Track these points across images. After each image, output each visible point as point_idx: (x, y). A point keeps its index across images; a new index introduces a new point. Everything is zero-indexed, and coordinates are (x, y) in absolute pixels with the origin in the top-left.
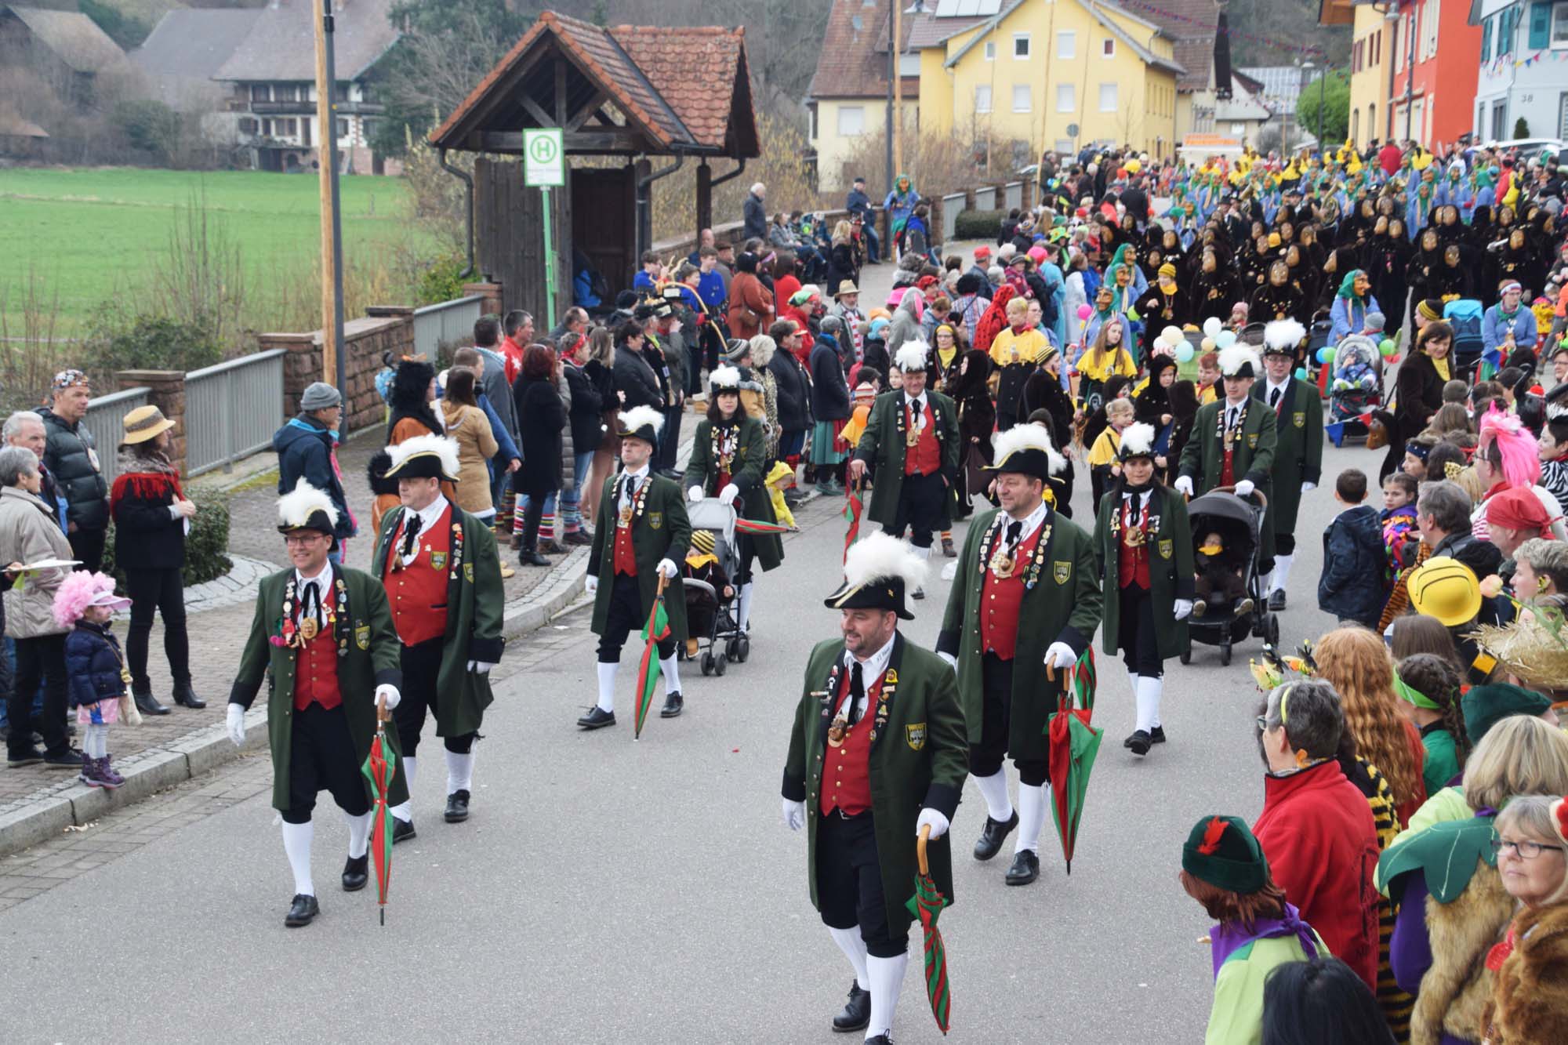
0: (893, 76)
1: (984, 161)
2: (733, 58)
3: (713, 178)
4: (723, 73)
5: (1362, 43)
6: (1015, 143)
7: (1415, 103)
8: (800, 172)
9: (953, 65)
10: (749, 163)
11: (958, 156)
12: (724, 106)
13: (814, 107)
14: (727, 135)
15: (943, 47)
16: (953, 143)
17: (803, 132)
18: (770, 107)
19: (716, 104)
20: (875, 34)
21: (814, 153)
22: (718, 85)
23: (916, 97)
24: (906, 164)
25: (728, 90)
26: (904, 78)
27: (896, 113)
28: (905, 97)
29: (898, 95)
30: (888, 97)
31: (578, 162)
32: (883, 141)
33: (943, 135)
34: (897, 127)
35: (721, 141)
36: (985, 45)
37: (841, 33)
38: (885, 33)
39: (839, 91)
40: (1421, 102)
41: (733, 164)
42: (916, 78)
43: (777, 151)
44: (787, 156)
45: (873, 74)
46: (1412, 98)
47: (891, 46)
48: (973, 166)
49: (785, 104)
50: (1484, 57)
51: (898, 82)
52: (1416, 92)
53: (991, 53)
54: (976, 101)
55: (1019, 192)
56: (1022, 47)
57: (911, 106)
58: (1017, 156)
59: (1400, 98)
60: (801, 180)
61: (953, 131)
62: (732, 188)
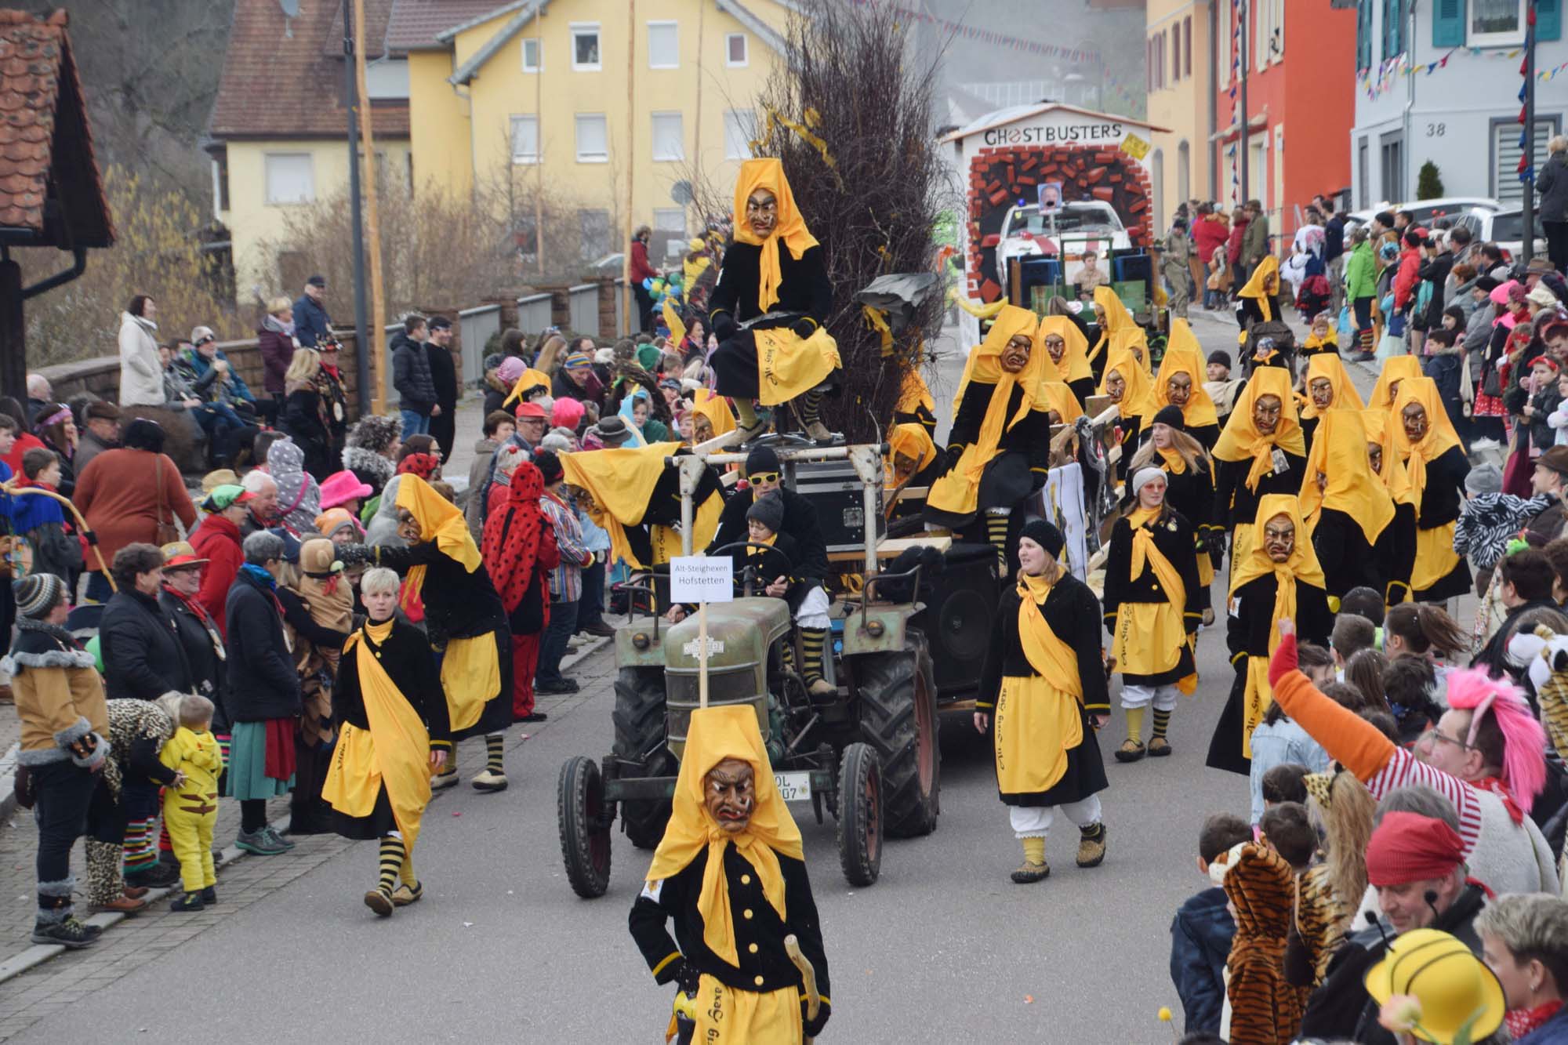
0: (356, 101)
1: (532, 247)
2: (49, 67)
3: (27, 284)
4: (32, 94)
5: (1160, 38)
6: (586, 214)
7: (1253, 140)
8: (195, 270)
9: (467, 81)
10: (95, 258)
11: (485, 239)
12: (38, 154)
13: (219, 153)
14: (48, 208)
15: (448, 49)
16: (474, 213)
17: (202, 201)
18: (136, 153)
19: (23, 150)
20: (323, 24)
21: (224, 234)
22: (24, 116)
23: (405, 136)
24: (387, 255)
25: (44, 126)
26: (376, 103)
27: (367, 164)
28: (381, 136)
29: (367, 134)
30: (348, 136)
32: (347, 213)
33: (454, 197)
34: (368, 190)
35: (35, 218)
36: (521, 46)
37: (261, 23)
38: (339, 23)
39: (265, 124)
40: (1263, 138)
41: (66, 260)
42: (404, 103)
43: (147, 231)
44: (171, 242)
45: (322, 95)
46: (1248, 131)
47: (350, 48)
48: (512, 255)
49: (169, 150)
50: (1361, 62)
51: (365, 110)
52: (1255, 120)
53: (533, 60)
54: (511, 142)
55: (592, 302)
56: (587, 47)
57: (395, 153)
58: (590, 237)
59: (1228, 132)
60: (200, 285)
61: (474, 195)
62: (62, 300)
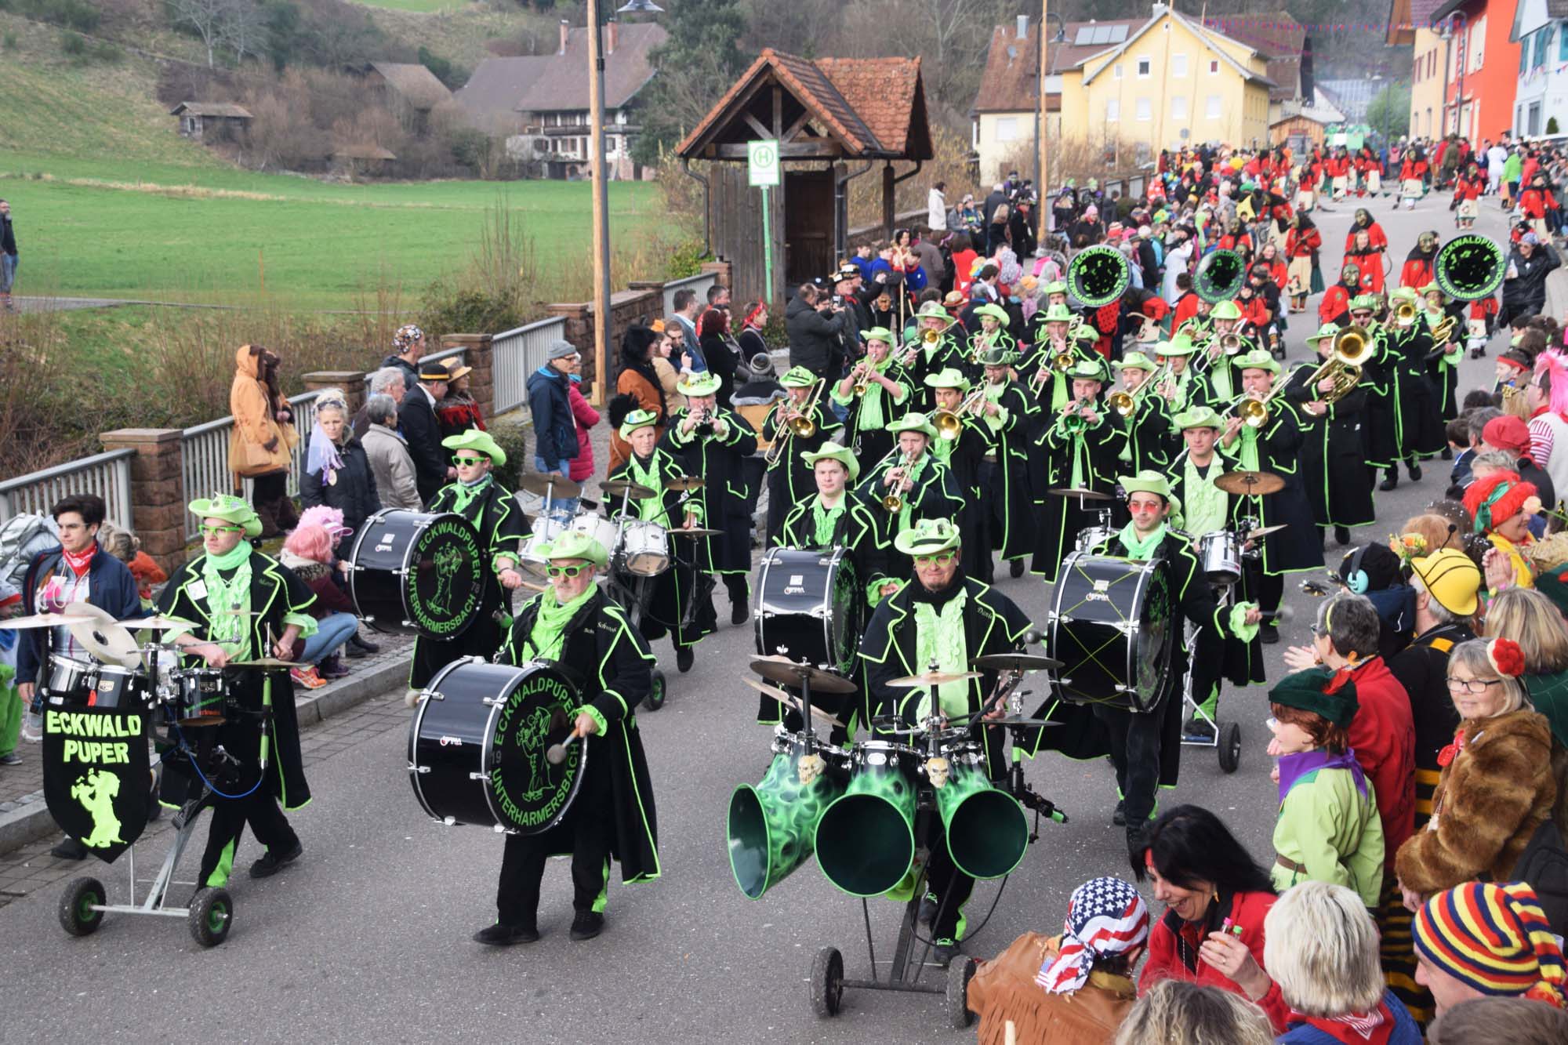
0: (1039, 93)
1: (1113, 160)
2: (912, 82)
3: (896, 176)
4: (904, 94)
5: (1420, 59)
6: (1138, 144)
7: (1464, 107)
8: (965, 170)
9: (1088, 84)
10: (925, 164)
11: (1093, 156)
12: (905, 119)
13: (977, 118)
14: (907, 142)
15: (1080, 70)
16: (1088, 146)
17: (969, 140)
18: (944, 120)
19: (899, 118)
20: (1026, 60)
21: (977, 155)
22: (901, 103)
23: (1058, 110)
24: (1049, 163)
25: (908, 107)
26: (1048, 95)
27: (1042, 123)
28: (1050, 110)
29: (1043, 108)
30: (1034, 109)
31: (790, 166)
32: (1032, 144)
33: (1080, 139)
34: (1042, 134)
35: (902, 148)
36: (1114, 66)
37: (998, 60)
38: (1034, 60)
39: (997, 106)
40: (1470, 106)
41: (913, 165)
42: (1059, 95)
43: (946, 153)
44: (955, 158)
45: (1023, 92)
46: (1462, 103)
47: (1038, 69)
48: (1104, 163)
49: (954, 116)
50: (1522, 69)
51: (1043, 98)
52: (1466, 97)
53: (1119, 73)
54: (1106, 112)
55: (1140, 183)
56: (1144, 68)
57: (1054, 116)
58: (1140, 155)
59: (1453, 103)
60: (966, 177)
61: (1088, 137)
62: (911, 184)
